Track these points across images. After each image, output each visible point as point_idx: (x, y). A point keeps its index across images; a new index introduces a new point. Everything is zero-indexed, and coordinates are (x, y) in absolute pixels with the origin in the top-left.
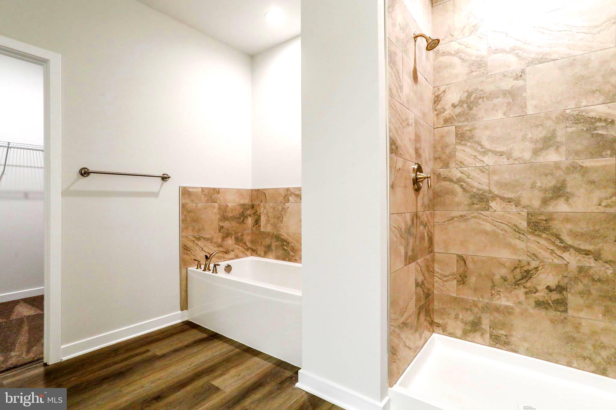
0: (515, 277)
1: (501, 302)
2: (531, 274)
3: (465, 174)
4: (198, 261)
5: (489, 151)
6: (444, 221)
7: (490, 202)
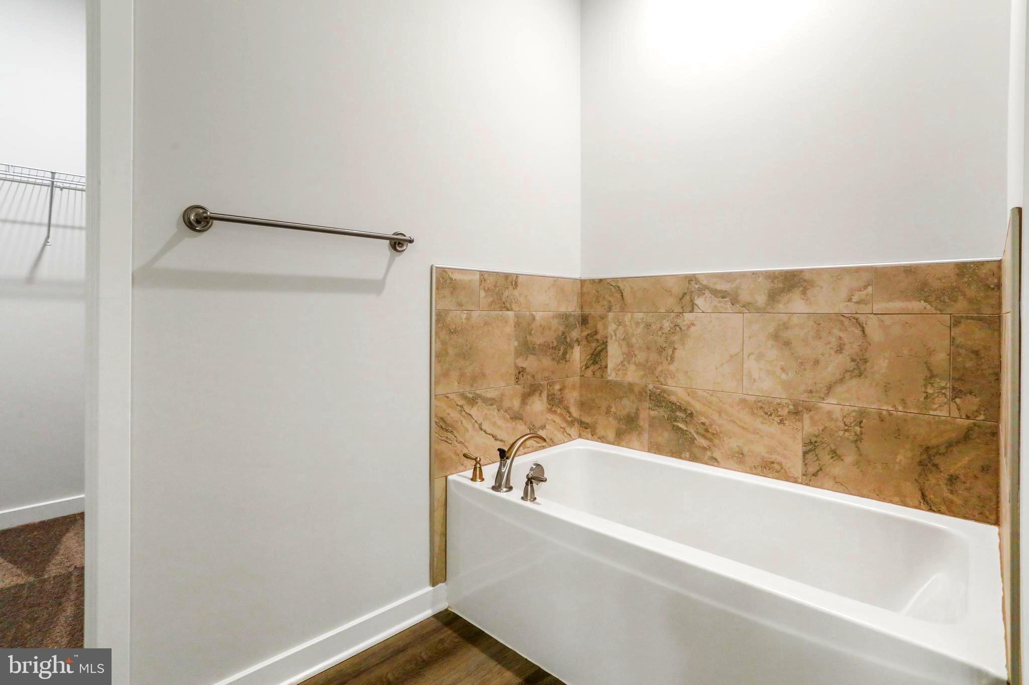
4: (475, 459)
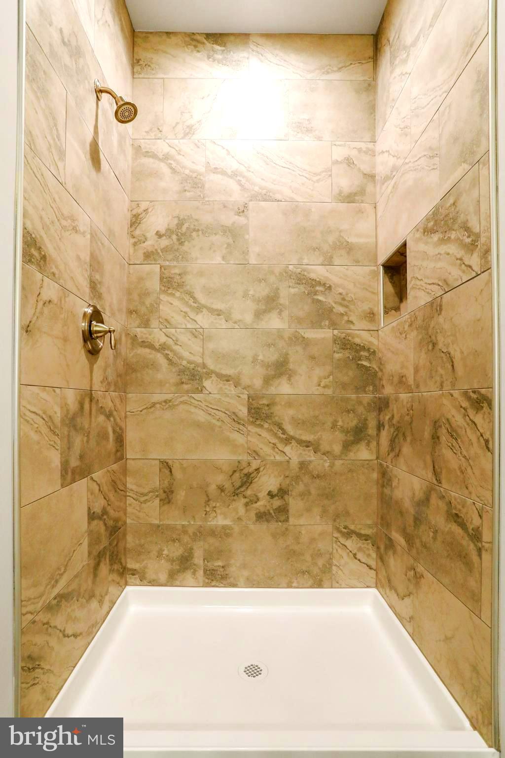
0: (234, 484)
1: (217, 522)
2: (252, 478)
3: (171, 338)
5: (205, 307)
6: (140, 409)
7: (204, 380)
